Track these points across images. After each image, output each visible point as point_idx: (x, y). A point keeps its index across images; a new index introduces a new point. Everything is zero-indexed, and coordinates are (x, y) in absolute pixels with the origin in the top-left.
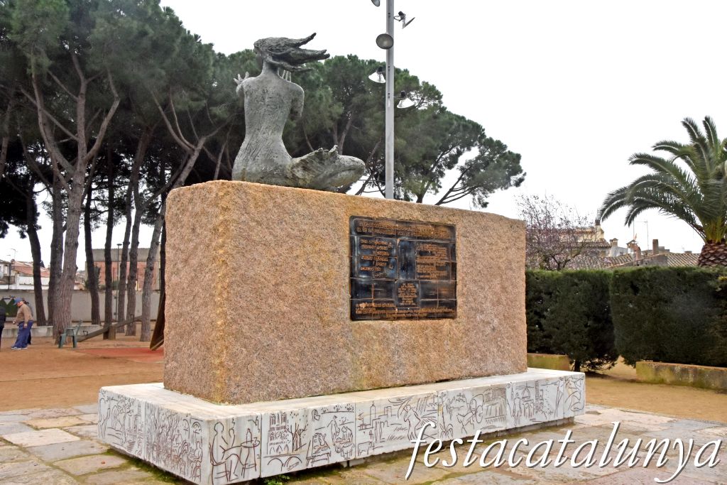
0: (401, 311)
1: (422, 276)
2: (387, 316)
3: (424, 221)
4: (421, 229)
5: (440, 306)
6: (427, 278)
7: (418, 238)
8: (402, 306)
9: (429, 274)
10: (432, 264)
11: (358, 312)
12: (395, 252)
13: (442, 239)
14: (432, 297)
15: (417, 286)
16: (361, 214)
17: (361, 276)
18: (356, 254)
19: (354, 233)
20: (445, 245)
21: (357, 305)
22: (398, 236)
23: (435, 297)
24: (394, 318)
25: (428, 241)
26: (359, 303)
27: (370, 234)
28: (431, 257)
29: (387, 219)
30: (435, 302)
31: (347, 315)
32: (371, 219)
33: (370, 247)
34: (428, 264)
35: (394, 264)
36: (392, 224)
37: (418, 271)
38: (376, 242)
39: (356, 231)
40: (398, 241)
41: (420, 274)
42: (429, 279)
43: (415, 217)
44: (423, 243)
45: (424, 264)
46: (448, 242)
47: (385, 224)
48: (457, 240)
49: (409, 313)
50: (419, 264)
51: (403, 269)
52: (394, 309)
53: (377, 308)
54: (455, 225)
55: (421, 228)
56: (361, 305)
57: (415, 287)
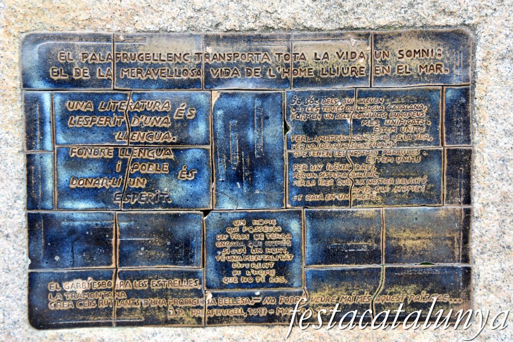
0: (224, 301)
1: (310, 198)
2: (171, 315)
3: (329, 26)
4: (309, 57)
5: (389, 284)
6: (336, 203)
7: (299, 82)
8: (233, 286)
9: (346, 190)
10: (362, 159)
11: (55, 304)
12: (201, 129)
13: (408, 79)
14: (359, 257)
15: (294, 225)
16: (66, 29)
17: (68, 204)
18: (48, 144)
19: (38, 84)
20: (422, 97)
21: (53, 286)
22: (210, 83)
23: (374, 256)
24: (199, 320)
25: (339, 87)
26: (61, 279)
27: (104, 83)
28: (358, 137)
29: (168, 34)
30: (375, 273)
31: (21, 314)
32: (108, 38)
33: (102, 121)
34: (343, 160)
35: (198, 166)
36: (190, 48)
37: (299, 183)
38: (130, 104)
39: (46, 77)
40: (215, 95)
41: (303, 191)
42: (346, 203)
43: (285, 17)
44: (320, 95)
45: (324, 161)
46: (438, 85)
47: (162, 48)
48: (481, 75)
49: (257, 305)
50: (300, 160)
51: (236, 177)
52: (199, 294)
53: (131, 294)
54: (473, 28)
55: (309, 50)
56: (68, 286)
57: (285, 231)
